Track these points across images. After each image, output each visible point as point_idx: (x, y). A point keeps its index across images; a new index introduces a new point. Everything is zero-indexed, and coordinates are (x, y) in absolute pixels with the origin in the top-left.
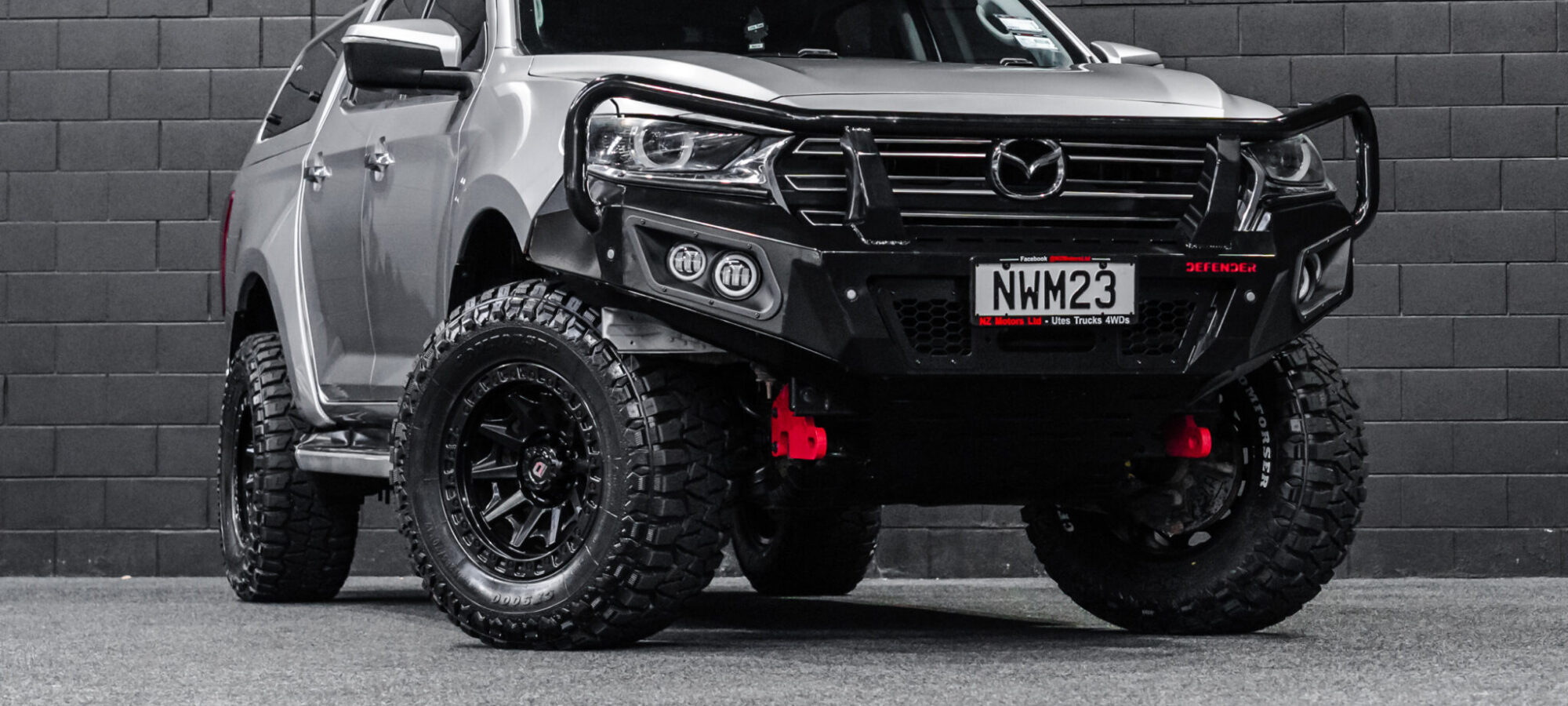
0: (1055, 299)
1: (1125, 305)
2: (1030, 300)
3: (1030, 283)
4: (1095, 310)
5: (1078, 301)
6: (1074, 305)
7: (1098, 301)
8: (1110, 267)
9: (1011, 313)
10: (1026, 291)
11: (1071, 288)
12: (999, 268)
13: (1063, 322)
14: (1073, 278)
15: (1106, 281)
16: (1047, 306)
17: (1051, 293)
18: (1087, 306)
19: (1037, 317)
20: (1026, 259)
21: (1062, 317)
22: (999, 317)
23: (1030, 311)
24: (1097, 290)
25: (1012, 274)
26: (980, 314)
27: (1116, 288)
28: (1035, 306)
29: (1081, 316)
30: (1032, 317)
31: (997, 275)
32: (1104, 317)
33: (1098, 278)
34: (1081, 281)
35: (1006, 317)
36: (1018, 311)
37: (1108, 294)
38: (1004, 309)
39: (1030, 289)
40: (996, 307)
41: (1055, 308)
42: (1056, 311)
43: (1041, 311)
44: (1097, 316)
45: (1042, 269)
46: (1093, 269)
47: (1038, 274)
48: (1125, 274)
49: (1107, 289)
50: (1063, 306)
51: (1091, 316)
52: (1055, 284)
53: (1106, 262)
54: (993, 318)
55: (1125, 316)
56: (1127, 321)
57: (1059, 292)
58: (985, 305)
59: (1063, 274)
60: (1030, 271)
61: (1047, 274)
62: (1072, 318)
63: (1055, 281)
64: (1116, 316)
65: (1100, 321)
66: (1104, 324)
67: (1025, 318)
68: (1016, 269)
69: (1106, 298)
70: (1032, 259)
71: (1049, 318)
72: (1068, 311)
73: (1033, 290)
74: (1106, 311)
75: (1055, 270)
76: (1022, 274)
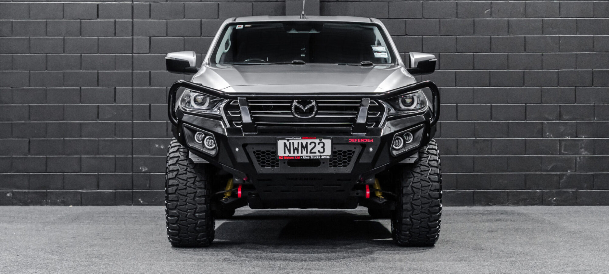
0: (304, 150)
1: (328, 152)
2: (296, 151)
3: (296, 146)
4: (318, 154)
5: (313, 151)
6: (311, 152)
7: (319, 151)
8: (323, 141)
9: (290, 155)
10: (295, 148)
11: (310, 147)
12: (286, 141)
13: (307, 158)
14: (310, 144)
15: (322, 145)
16: (302, 153)
17: (303, 149)
18: (315, 153)
19: (298, 156)
20: (294, 138)
21: (307, 156)
22: (285, 156)
23: (296, 154)
24: (319, 148)
25: (290, 143)
26: (280, 155)
27: (325, 147)
28: (298, 153)
29: (313, 156)
30: (297, 156)
31: (285, 143)
32: (321, 156)
33: (319, 144)
34: (313, 145)
35: (288, 156)
36: (292, 154)
37: (322, 149)
38: (287, 154)
39: (296, 148)
40: (285, 153)
41: (304, 153)
42: (305, 154)
43: (300, 154)
44: (318, 156)
45: (300, 141)
46: (317, 141)
47: (298, 143)
48: (328, 143)
49: (322, 147)
50: (307, 153)
51: (316, 156)
52: (304, 146)
53: (321, 139)
54: (284, 157)
55: (328, 156)
56: (329, 157)
57: (306, 149)
58: (281, 153)
59: (307, 143)
60: (296, 142)
61: (302, 143)
62: (310, 156)
63: (304, 145)
64: (325, 156)
65: (319, 157)
66: (321, 158)
67: (294, 157)
68: (291, 141)
69: (322, 150)
70: (296, 138)
71: (302, 156)
72: (309, 154)
73: (297, 148)
74: (322, 154)
75: (304, 142)
76: (293, 143)
